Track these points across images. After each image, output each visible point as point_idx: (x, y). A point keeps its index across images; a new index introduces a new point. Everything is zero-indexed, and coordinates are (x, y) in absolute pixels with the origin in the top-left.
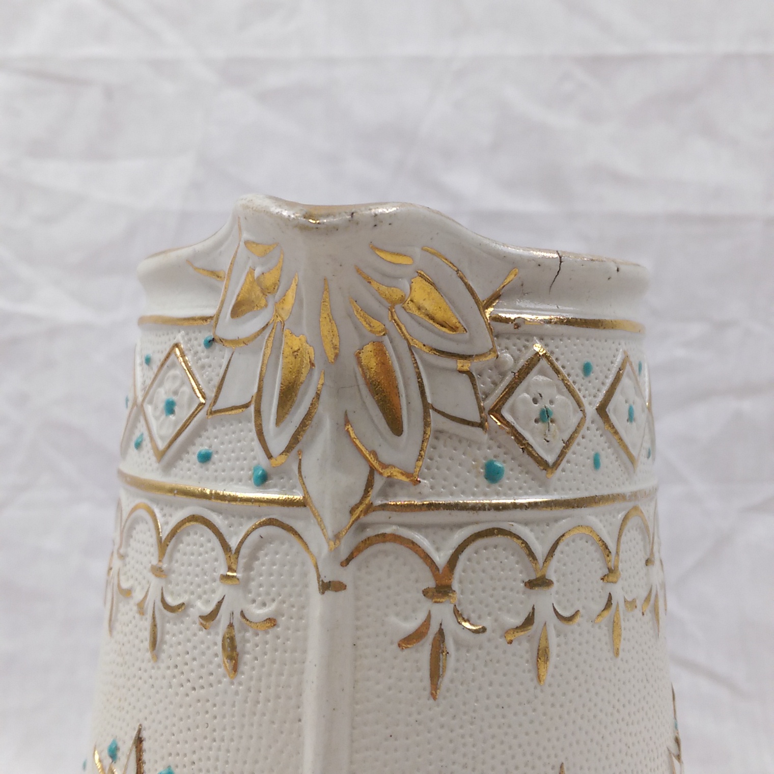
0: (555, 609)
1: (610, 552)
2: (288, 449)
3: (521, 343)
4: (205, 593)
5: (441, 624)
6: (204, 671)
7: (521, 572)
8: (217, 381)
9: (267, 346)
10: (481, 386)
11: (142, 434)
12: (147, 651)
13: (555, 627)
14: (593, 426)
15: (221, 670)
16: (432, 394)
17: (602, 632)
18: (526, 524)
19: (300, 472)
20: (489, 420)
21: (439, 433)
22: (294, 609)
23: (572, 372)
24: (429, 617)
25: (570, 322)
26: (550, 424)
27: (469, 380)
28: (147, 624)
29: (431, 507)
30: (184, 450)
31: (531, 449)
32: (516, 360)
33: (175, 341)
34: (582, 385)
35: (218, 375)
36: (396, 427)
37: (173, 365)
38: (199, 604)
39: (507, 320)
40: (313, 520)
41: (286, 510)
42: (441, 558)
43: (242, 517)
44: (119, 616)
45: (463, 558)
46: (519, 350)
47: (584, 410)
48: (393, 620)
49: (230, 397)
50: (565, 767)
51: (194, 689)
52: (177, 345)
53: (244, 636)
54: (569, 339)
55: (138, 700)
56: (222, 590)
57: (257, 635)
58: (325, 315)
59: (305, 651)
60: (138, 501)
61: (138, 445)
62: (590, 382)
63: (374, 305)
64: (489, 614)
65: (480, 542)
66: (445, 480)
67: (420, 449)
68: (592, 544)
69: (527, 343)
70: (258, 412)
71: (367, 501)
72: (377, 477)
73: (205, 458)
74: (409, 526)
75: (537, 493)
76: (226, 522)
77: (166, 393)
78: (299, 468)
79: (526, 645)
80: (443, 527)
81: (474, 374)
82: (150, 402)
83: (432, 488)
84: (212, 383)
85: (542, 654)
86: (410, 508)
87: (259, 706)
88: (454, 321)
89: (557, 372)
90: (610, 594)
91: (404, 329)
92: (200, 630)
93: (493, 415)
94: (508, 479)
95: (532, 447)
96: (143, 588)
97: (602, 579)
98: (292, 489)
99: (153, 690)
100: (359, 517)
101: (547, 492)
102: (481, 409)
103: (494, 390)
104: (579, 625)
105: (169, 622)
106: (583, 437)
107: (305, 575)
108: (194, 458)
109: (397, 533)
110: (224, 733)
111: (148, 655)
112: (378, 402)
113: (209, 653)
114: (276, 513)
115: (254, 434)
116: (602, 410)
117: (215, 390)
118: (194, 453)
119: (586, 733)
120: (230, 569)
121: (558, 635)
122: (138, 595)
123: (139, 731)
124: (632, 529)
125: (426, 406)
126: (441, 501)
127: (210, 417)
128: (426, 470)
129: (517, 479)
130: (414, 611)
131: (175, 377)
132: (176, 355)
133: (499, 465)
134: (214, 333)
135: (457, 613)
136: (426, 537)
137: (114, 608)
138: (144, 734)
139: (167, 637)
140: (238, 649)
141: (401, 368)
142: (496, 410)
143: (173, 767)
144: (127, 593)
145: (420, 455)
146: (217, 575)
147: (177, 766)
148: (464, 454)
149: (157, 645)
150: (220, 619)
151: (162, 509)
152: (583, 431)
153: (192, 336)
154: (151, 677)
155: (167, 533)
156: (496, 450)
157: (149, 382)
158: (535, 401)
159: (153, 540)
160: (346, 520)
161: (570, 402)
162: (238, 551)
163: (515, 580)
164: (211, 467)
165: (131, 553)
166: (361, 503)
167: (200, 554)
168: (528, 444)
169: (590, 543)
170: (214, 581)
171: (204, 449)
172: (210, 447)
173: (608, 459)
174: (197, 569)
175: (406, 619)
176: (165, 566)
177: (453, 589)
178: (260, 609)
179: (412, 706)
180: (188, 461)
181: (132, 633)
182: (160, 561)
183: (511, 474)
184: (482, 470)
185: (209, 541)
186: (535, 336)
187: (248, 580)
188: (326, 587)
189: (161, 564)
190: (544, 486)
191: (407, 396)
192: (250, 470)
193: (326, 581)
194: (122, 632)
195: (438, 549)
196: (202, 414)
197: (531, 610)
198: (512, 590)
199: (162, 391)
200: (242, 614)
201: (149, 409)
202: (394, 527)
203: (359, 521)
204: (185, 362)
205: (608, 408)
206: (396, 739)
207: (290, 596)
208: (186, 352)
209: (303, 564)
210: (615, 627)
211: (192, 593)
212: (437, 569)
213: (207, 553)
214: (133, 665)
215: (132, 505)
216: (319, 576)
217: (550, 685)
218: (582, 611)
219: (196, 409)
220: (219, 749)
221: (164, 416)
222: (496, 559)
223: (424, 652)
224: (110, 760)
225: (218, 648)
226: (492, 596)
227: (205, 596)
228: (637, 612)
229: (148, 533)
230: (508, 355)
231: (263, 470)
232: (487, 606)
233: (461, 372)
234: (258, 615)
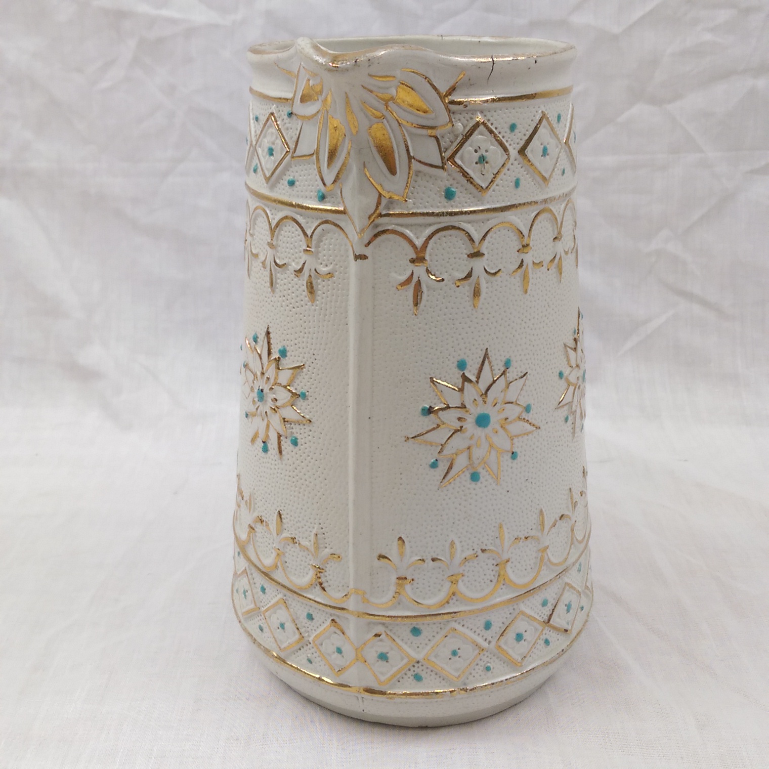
0: (485, 269)
1: (524, 236)
2: (335, 181)
3: (468, 116)
4: (296, 258)
5: (419, 277)
6: (298, 299)
7: (465, 249)
8: (295, 138)
9: (320, 123)
10: (443, 144)
11: (257, 164)
12: (269, 288)
13: (485, 278)
14: (516, 163)
15: (307, 299)
16: (414, 150)
17: (517, 280)
18: (469, 223)
19: (341, 195)
20: (447, 164)
21: (418, 173)
22: (342, 269)
23: (502, 131)
24: (412, 274)
25: (500, 100)
26: (485, 164)
27: (435, 142)
28: (268, 273)
29: (414, 214)
30: (280, 178)
31: (472, 180)
32: (464, 127)
33: (270, 111)
34: (509, 138)
35: (296, 135)
36: (392, 170)
37: (270, 126)
38: (293, 264)
39: (460, 103)
40: (349, 221)
41: (334, 215)
42: (419, 243)
43: (313, 218)
44: (253, 267)
45: (431, 242)
46: (467, 120)
47: (509, 154)
48: (393, 274)
49: (303, 149)
50: (488, 350)
51: (294, 308)
52: (272, 114)
53: (317, 282)
54: (501, 110)
55: (266, 313)
56: (304, 257)
57: (324, 281)
58: (349, 110)
59: (348, 290)
60: (258, 204)
61: (255, 171)
62: (514, 135)
63: (375, 103)
64: (446, 272)
65: (441, 234)
66: (421, 199)
67: (406, 182)
68: (512, 232)
69: (472, 116)
70: (318, 159)
71: (378, 212)
72: (383, 199)
73: (292, 183)
74: (401, 225)
75: (477, 205)
76: (304, 221)
77: (268, 142)
78: (341, 193)
79: (467, 288)
80: (420, 225)
81: (439, 137)
82: (260, 147)
83: (414, 204)
84: (293, 139)
85: (476, 293)
86: (401, 215)
87: (327, 317)
88: (425, 107)
89: (491, 132)
90: (522, 260)
91: (395, 114)
92: (295, 278)
93: (450, 162)
94: (459, 197)
95: (473, 179)
96: (264, 253)
97: (518, 251)
98: (338, 204)
99: (273, 308)
100: (374, 220)
101: (482, 204)
102: (442, 158)
103: (451, 145)
104: (501, 277)
105: (279, 273)
106: (508, 170)
107: (347, 251)
108: (286, 183)
109: (395, 229)
110: (310, 330)
111: (270, 290)
112: (382, 156)
113: (300, 289)
114: (331, 217)
115: (316, 172)
116: (522, 151)
117: (294, 144)
118: (286, 180)
119: (503, 333)
120: (308, 246)
121: (487, 283)
122: (262, 258)
123: (268, 328)
124: (544, 221)
125: (410, 158)
126: (419, 211)
127: (293, 160)
128: (411, 194)
129: (464, 197)
130: (405, 270)
131: (272, 133)
132: (272, 120)
133: (453, 190)
134: (292, 110)
135: (428, 271)
136: (411, 231)
137: (250, 265)
138: (270, 330)
139: (278, 281)
140: (314, 288)
141: (395, 137)
142: (452, 157)
143: (286, 346)
144: (256, 256)
145: (407, 186)
146: (302, 249)
147: (288, 346)
148: (433, 184)
149: (274, 285)
150: (304, 273)
151: (271, 211)
152: (508, 165)
153: (281, 109)
154: (272, 301)
155: (274, 225)
156: (451, 181)
157: (259, 132)
158: (476, 151)
159: (267, 227)
160: (367, 222)
161: (500, 150)
162: (311, 236)
163: (462, 254)
164: (295, 189)
165: (257, 234)
166: (374, 213)
167: (293, 238)
168: (471, 177)
169: (510, 231)
170: (300, 252)
171: (291, 178)
172: (294, 177)
173: (527, 181)
174: (291, 245)
175: (400, 274)
176: (274, 243)
177: (426, 258)
178: (325, 268)
179: (404, 318)
180: (283, 185)
181: (260, 278)
182: (272, 240)
183: (460, 196)
184: (443, 193)
185: (297, 230)
186: (478, 111)
187: (318, 252)
188: (358, 257)
189: (272, 242)
190: (480, 201)
191: (398, 152)
192: (316, 192)
193: (357, 254)
194: (255, 277)
195: (417, 238)
196: (288, 158)
197: (470, 269)
198: (460, 259)
199: (266, 140)
200: (315, 270)
201: (260, 151)
202: (393, 226)
203: (374, 222)
204: (277, 125)
205: (526, 150)
206: (396, 334)
207: (340, 262)
208: (277, 119)
209: (346, 245)
210: (525, 278)
211: (290, 258)
212: (417, 248)
213: (296, 237)
214: (262, 295)
215: (255, 206)
216: (354, 252)
217: (481, 309)
218: (503, 269)
219: (285, 155)
220: (308, 338)
221: (268, 156)
222: (450, 242)
223: (410, 290)
224: (254, 343)
225: (305, 288)
226: (448, 262)
227: (296, 260)
228: (544, 269)
229: (265, 223)
230: (460, 124)
231: (322, 193)
232: (445, 268)
233: (431, 136)
234: (324, 271)
